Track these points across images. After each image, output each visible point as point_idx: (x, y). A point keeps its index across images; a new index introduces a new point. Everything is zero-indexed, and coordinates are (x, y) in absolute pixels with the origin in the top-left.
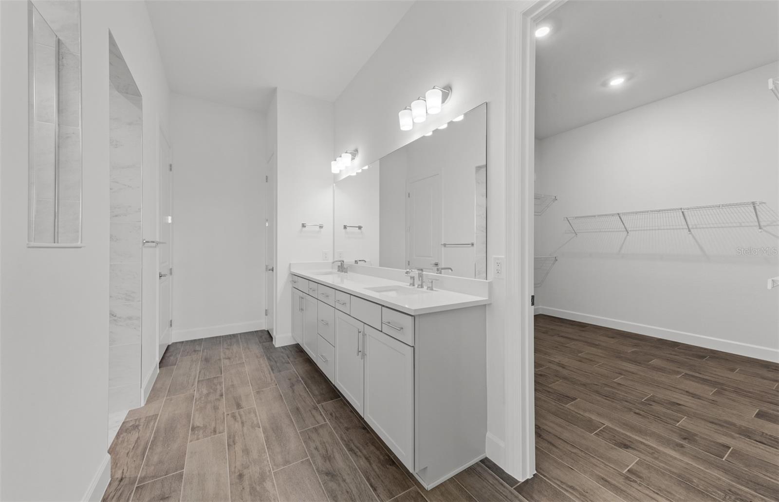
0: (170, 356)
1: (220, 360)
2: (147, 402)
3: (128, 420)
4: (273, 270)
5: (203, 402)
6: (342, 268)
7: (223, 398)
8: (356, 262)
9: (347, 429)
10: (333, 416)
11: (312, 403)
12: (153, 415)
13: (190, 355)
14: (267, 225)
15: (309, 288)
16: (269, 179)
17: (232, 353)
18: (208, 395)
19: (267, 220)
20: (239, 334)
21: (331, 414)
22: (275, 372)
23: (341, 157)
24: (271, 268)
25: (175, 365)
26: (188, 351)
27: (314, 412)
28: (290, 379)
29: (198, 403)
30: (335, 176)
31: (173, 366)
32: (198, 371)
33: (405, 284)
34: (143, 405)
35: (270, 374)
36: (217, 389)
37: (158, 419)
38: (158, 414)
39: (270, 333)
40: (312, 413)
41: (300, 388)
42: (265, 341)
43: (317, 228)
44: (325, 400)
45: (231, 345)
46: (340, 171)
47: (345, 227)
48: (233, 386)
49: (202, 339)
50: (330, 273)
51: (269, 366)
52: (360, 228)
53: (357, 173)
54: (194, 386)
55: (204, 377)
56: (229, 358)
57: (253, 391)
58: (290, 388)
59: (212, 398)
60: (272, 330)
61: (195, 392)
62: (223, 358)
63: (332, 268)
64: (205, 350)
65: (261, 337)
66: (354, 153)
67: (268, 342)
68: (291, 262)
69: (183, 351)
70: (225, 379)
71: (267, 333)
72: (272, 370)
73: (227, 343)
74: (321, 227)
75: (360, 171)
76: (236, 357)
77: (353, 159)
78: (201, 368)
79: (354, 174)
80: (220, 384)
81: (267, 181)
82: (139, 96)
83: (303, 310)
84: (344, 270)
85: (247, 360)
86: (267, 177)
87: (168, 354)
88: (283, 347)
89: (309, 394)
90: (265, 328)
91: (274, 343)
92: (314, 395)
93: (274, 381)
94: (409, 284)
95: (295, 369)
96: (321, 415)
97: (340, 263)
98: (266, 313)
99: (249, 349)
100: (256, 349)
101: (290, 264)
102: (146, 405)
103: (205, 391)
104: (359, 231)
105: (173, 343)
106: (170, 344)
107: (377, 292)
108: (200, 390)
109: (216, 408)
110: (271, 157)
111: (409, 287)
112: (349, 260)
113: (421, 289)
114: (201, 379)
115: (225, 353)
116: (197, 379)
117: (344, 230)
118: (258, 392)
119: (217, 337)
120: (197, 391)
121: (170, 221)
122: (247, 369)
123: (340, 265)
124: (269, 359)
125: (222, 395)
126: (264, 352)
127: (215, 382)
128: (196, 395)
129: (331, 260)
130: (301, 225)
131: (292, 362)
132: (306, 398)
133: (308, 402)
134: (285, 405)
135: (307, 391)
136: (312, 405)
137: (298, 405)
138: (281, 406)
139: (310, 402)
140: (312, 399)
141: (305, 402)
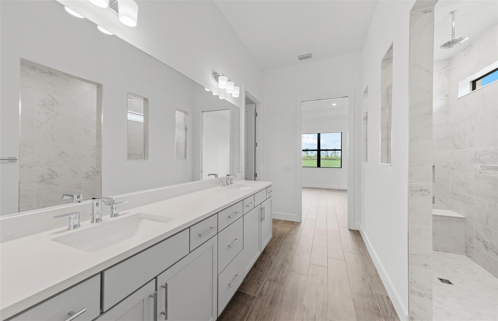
9: (262, 271)
10: (259, 282)
21: (258, 283)
27: (264, 293)
40: (267, 292)
44: (248, 296)
96: (263, 287)
132: (256, 309)
133: (259, 304)
134: (275, 315)
135: (247, 318)
136: (259, 300)
137: (267, 307)
138: (279, 317)
139: (258, 303)
140: (254, 305)
141: (261, 307)
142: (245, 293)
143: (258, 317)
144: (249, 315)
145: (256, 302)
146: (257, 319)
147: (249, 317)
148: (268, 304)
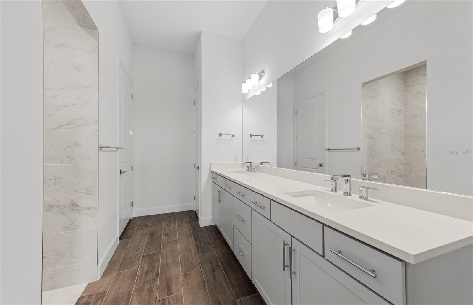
0: (130, 229)
1: (161, 235)
2: (103, 275)
3: (83, 295)
4: (198, 168)
5: (142, 281)
6: (250, 168)
7: (158, 278)
8: (262, 163)
11: (232, 297)
12: (103, 292)
13: (142, 230)
14: (195, 136)
15: (226, 185)
16: (196, 103)
17: (170, 230)
18: (147, 273)
19: (195, 132)
20: (176, 212)
22: (199, 253)
23: (250, 78)
24: (197, 167)
25: (131, 238)
26: (141, 225)
28: (211, 263)
29: (138, 281)
30: (244, 95)
31: (130, 239)
32: (145, 246)
33: (326, 189)
34: (99, 278)
35: (196, 255)
36: (155, 267)
37: (105, 298)
38: (107, 291)
39: (197, 214)
41: (220, 274)
42: (193, 220)
43: (230, 137)
44: (243, 295)
45: (170, 222)
46: (249, 90)
47: (251, 136)
48: (167, 264)
49: (152, 215)
50: (241, 172)
51: (195, 246)
52: (262, 136)
53: (262, 92)
54: (139, 261)
55: (147, 253)
56: (167, 235)
57: (182, 273)
58: (211, 273)
59: (150, 277)
60: (198, 210)
61: (139, 268)
62: (164, 235)
63: (242, 167)
64: (153, 226)
65: (191, 216)
66: (261, 75)
67: (195, 221)
68: (211, 163)
69: (139, 225)
70: (162, 257)
71: (194, 213)
72: (198, 250)
73: (167, 220)
74: (233, 136)
75: (264, 90)
76: (172, 234)
77: (260, 78)
78: (147, 242)
79: (259, 93)
80: (158, 260)
81: (195, 104)
82: (96, 30)
83: (221, 202)
84: (253, 170)
85: (180, 237)
86: (194, 101)
87: (129, 227)
88: (206, 227)
89: (228, 284)
90: (193, 209)
91: (199, 223)
92: (232, 286)
93: (199, 264)
94: (330, 190)
95: (214, 252)
97: (249, 164)
98: (194, 198)
99: (182, 227)
100: (186, 228)
101: (211, 164)
102: (101, 278)
103: (146, 269)
104: (262, 139)
105: (134, 218)
106: (132, 218)
107: (295, 197)
108: (143, 267)
109: (151, 290)
110: (197, 87)
111: (331, 193)
112: (256, 162)
113: (349, 197)
114: (146, 254)
115: (165, 230)
116: (142, 255)
117: (250, 138)
118: (186, 275)
119: (162, 214)
120: (140, 268)
121: (132, 133)
122: (179, 247)
123: (249, 165)
124: (195, 238)
125: (157, 275)
126: (192, 231)
127: (154, 258)
128: (139, 273)
129: (240, 162)
130: (218, 135)
131: (212, 243)
132: (226, 289)
133: (228, 294)
134: (208, 295)
135: (226, 279)
136: (232, 299)
137: (219, 297)
138: (204, 296)
139: (230, 295)
140: (231, 290)
141: (225, 294)
142: (249, 295)
143: (219, 285)
144: (227, 282)
145: (233, 295)
146: (219, 284)
147: (226, 281)
148: (221, 300)
